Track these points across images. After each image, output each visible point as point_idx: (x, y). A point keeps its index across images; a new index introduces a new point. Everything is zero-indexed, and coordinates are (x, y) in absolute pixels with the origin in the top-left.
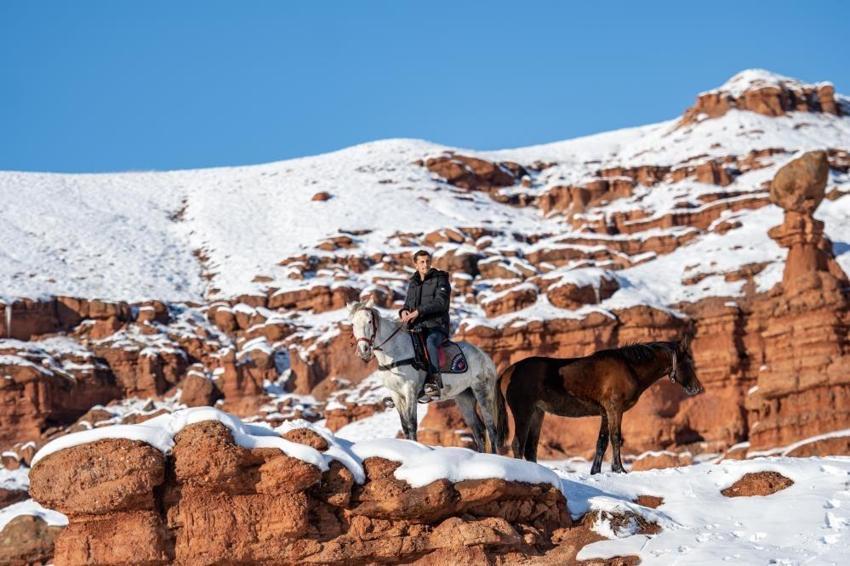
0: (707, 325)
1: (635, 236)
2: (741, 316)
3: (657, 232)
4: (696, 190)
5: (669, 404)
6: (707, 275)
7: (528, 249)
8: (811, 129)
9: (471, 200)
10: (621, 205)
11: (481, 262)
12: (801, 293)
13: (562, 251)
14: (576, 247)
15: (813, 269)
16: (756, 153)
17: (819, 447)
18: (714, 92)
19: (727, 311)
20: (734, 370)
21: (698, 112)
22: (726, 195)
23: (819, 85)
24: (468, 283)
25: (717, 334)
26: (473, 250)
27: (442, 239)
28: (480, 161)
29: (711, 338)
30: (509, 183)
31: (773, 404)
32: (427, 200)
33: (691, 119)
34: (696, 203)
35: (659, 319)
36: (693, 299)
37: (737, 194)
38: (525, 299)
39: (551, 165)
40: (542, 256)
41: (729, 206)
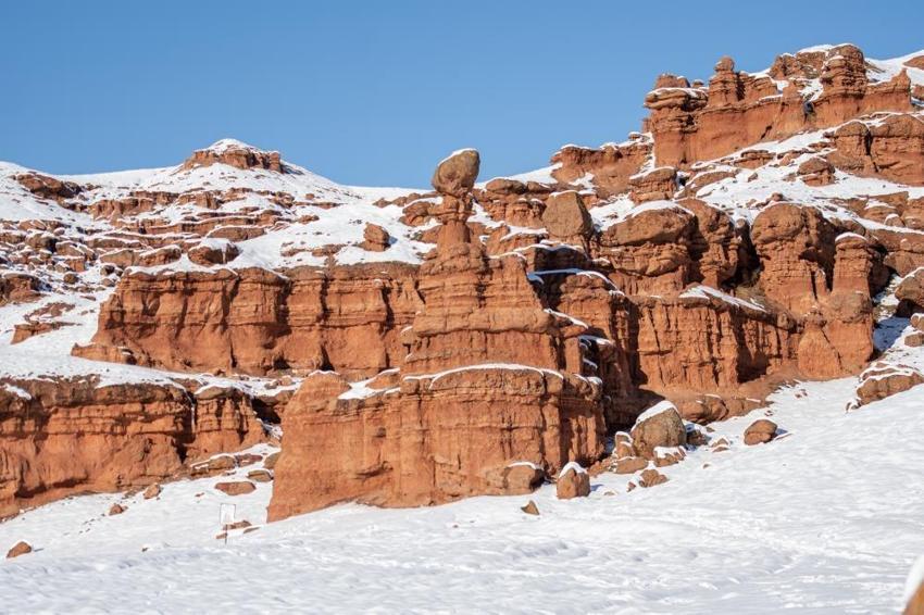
0: (302, 286)
1: (158, 236)
2: (327, 281)
3: (172, 234)
4: (198, 210)
5: (271, 338)
6: (300, 251)
7: (87, 238)
8: (266, 179)
9: (47, 204)
10: (144, 216)
11: (58, 243)
12: (452, 258)
13: (110, 241)
14: (120, 239)
15: (462, 239)
16: (234, 190)
17: (464, 376)
18: (205, 150)
19: (318, 276)
20: (319, 320)
21: (194, 162)
22: (216, 215)
23: (271, 153)
24: (49, 256)
25: (308, 292)
26: (52, 236)
27: (32, 226)
28: (53, 180)
29: (303, 294)
30: (70, 196)
31: (425, 340)
32: (18, 202)
33: (190, 165)
34: (197, 218)
35: (269, 278)
36: (291, 266)
37: (224, 215)
38: (172, 256)
39: (97, 187)
40: (96, 244)
41: (220, 222)
